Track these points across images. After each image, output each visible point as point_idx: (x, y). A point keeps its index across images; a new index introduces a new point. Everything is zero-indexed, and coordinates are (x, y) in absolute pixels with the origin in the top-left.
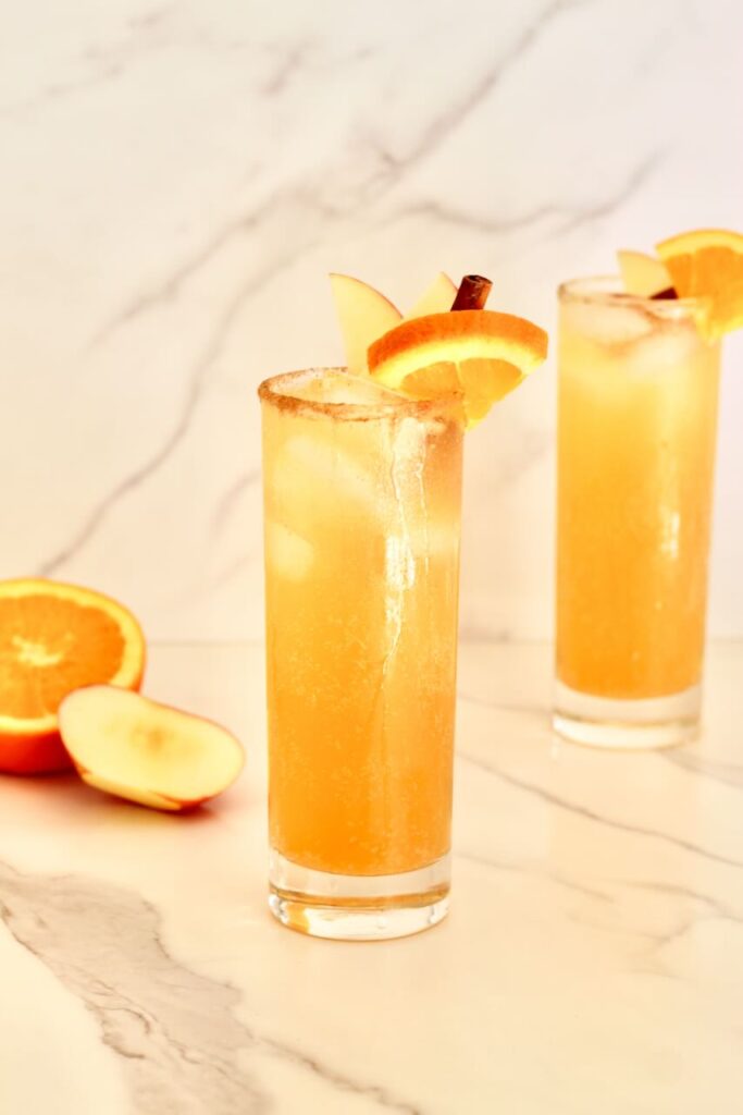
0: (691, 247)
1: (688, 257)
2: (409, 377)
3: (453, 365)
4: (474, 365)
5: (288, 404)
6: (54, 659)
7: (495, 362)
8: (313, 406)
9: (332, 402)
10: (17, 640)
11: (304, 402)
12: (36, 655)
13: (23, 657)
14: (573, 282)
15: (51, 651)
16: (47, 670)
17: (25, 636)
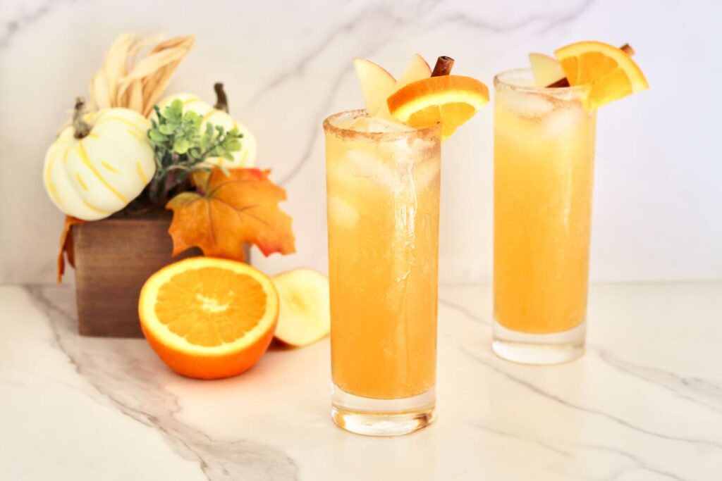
0: (577, 52)
1: (575, 58)
2: (413, 116)
3: (438, 107)
4: (449, 107)
5: (348, 133)
6: (224, 308)
7: (461, 105)
8: (364, 134)
9: (375, 131)
10: (199, 297)
11: (358, 133)
12: (212, 306)
13: (204, 307)
14: (502, 74)
15: (221, 303)
16: (220, 315)
17: (204, 294)
